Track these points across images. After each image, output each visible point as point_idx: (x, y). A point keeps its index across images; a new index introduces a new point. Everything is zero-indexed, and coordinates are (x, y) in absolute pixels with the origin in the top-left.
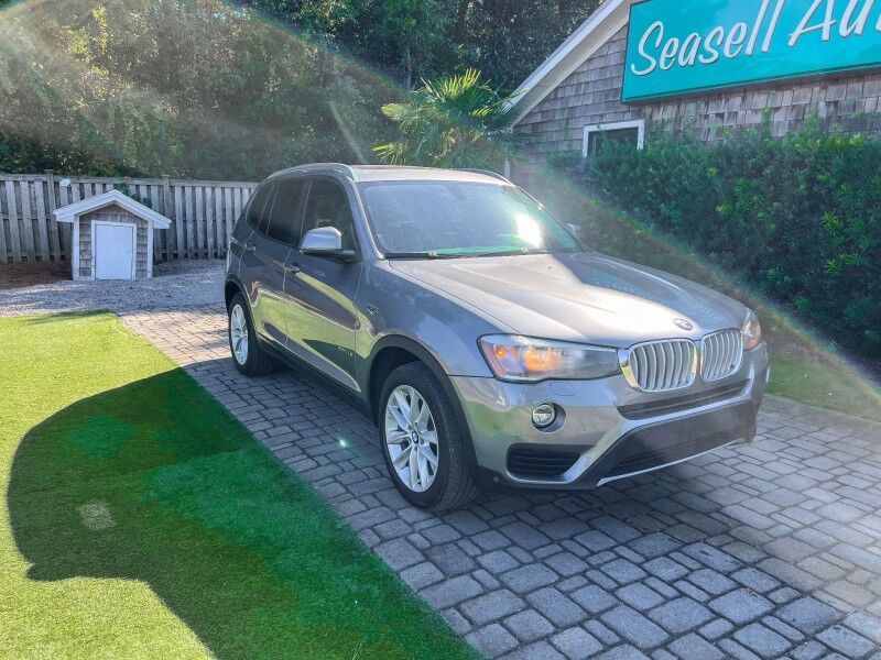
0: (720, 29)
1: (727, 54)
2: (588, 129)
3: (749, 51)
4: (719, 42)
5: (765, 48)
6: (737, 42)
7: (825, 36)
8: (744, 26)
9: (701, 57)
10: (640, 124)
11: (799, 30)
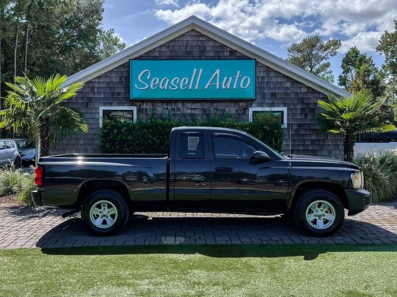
0: (177, 78)
1: (181, 88)
2: (102, 108)
3: (190, 88)
4: (177, 83)
5: (196, 88)
6: (186, 84)
7: (218, 87)
8: (187, 79)
9: (170, 87)
10: (135, 109)
11: (208, 84)
